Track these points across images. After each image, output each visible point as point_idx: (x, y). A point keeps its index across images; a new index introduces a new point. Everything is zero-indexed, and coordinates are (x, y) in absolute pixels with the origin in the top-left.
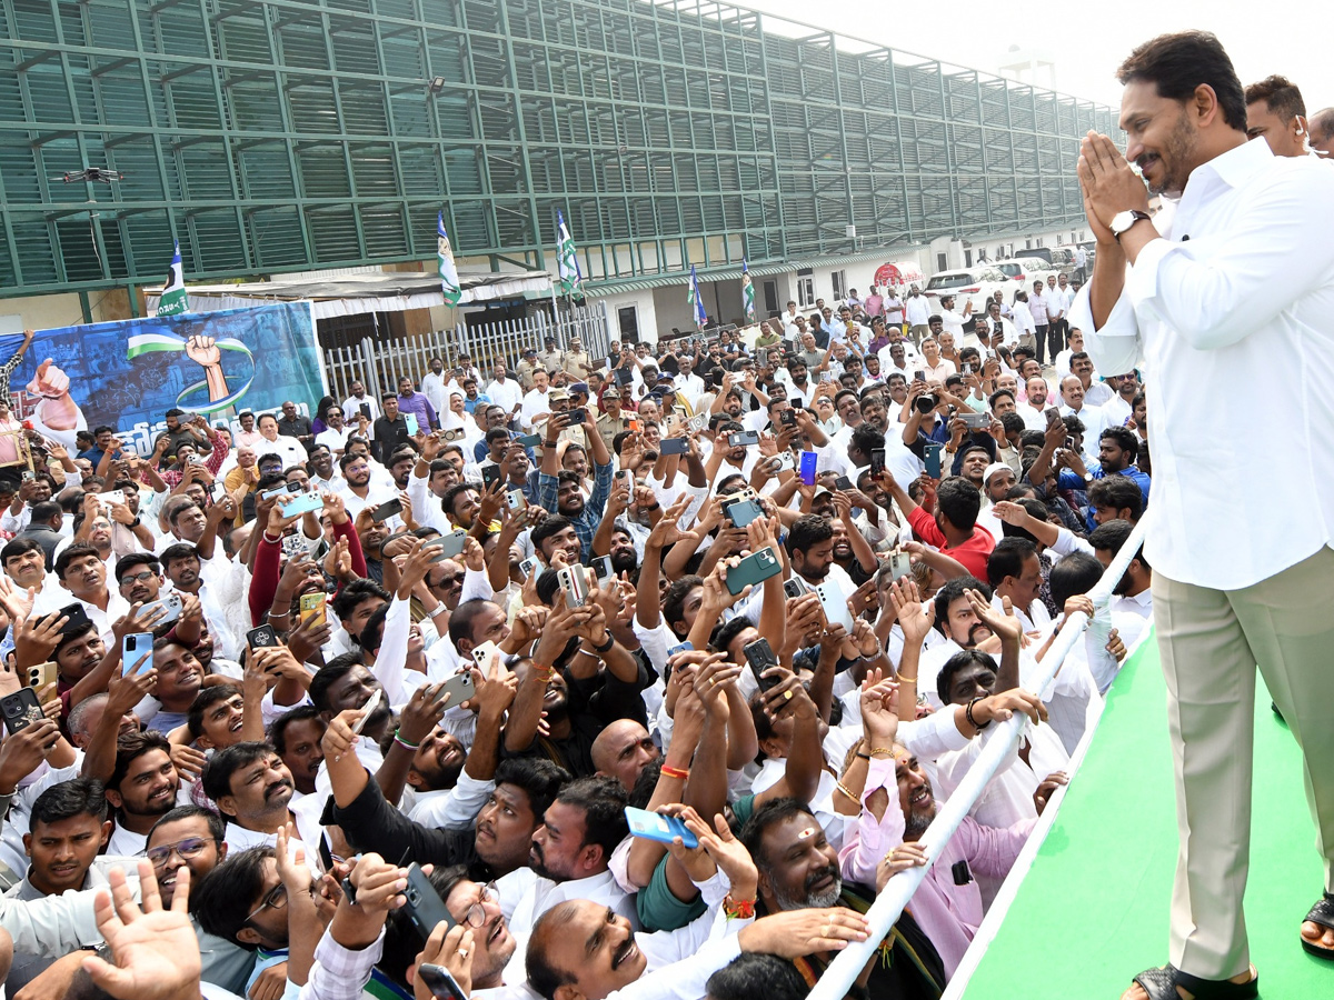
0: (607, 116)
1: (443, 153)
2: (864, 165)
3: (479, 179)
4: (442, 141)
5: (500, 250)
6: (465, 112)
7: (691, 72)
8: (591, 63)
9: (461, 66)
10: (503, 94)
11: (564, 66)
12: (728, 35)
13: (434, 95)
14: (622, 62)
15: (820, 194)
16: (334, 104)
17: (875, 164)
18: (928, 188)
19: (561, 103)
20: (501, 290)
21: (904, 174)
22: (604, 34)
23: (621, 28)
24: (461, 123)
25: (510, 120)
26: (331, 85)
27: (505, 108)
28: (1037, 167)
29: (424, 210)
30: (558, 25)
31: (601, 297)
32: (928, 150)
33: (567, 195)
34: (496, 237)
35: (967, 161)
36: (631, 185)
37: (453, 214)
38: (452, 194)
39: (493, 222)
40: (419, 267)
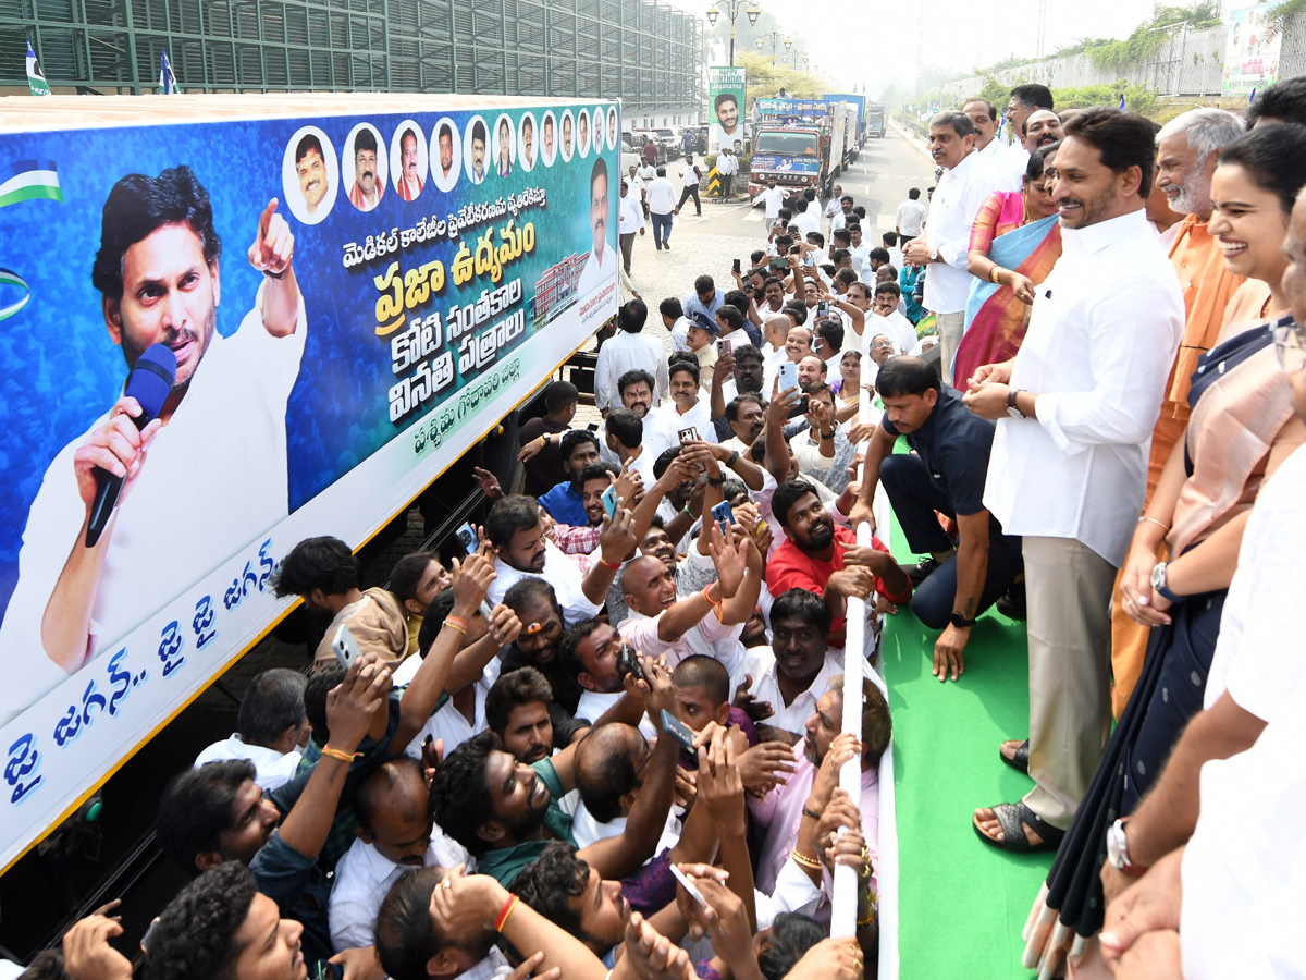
2: (468, 38)
3: (70, 6)
15: (426, 60)
17: (479, 38)
18: (525, 65)
21: (506, 51)
28: (619, 57)
32: (527, 30)
33: (169, 34)
34: (87, 68)
35: (560, 45)
36: (239, 30)
37: (39, 40)
38: (39, 18)
39: (85, 53)
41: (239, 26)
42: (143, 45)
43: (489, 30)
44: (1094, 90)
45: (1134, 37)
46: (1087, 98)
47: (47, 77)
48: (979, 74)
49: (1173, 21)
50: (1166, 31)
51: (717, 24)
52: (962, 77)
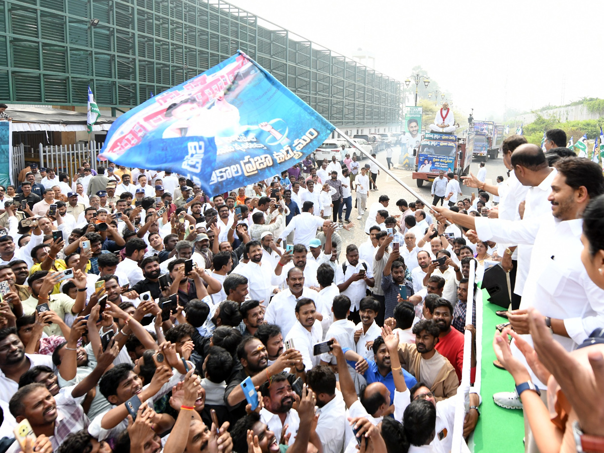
0: (180, 50)
1: (94, 55)
3: (111, 70)
4: (94, 50)
5: (118, 106)
6: (108, 37)
7: (222, 37)
8: (175, 25)
9: (109, 15)
10: (129, 32)
11: (162, 24)
12: (242, 23)
13: (92, 27)
14: (190, 27)
16: (37, 22)
17: (299, 89)
18: (320, 102)
19: (158, 41)
21: (311, 96)
22: (183, 13)
23: (191, 11)
24: (105, 42)
25: (131, 45)
26: (36, 13)
27: (129, 39)
28: (364, 99)
29: (79, 82)
30: (161, 4)
32: (321, 87)
33: (155, 84)
34: (116, 99)
35: (337, 93)
37: (95, 86)
38: (96, 76)
39: (116, 92)
40: (73, 109)
42: (143, 89)
43: (304, 86)
44: (588, 122)
46: (585, 126)
47: (97, 103)
48: (533, 113)
51: (409, 86)
52: (525, 113)
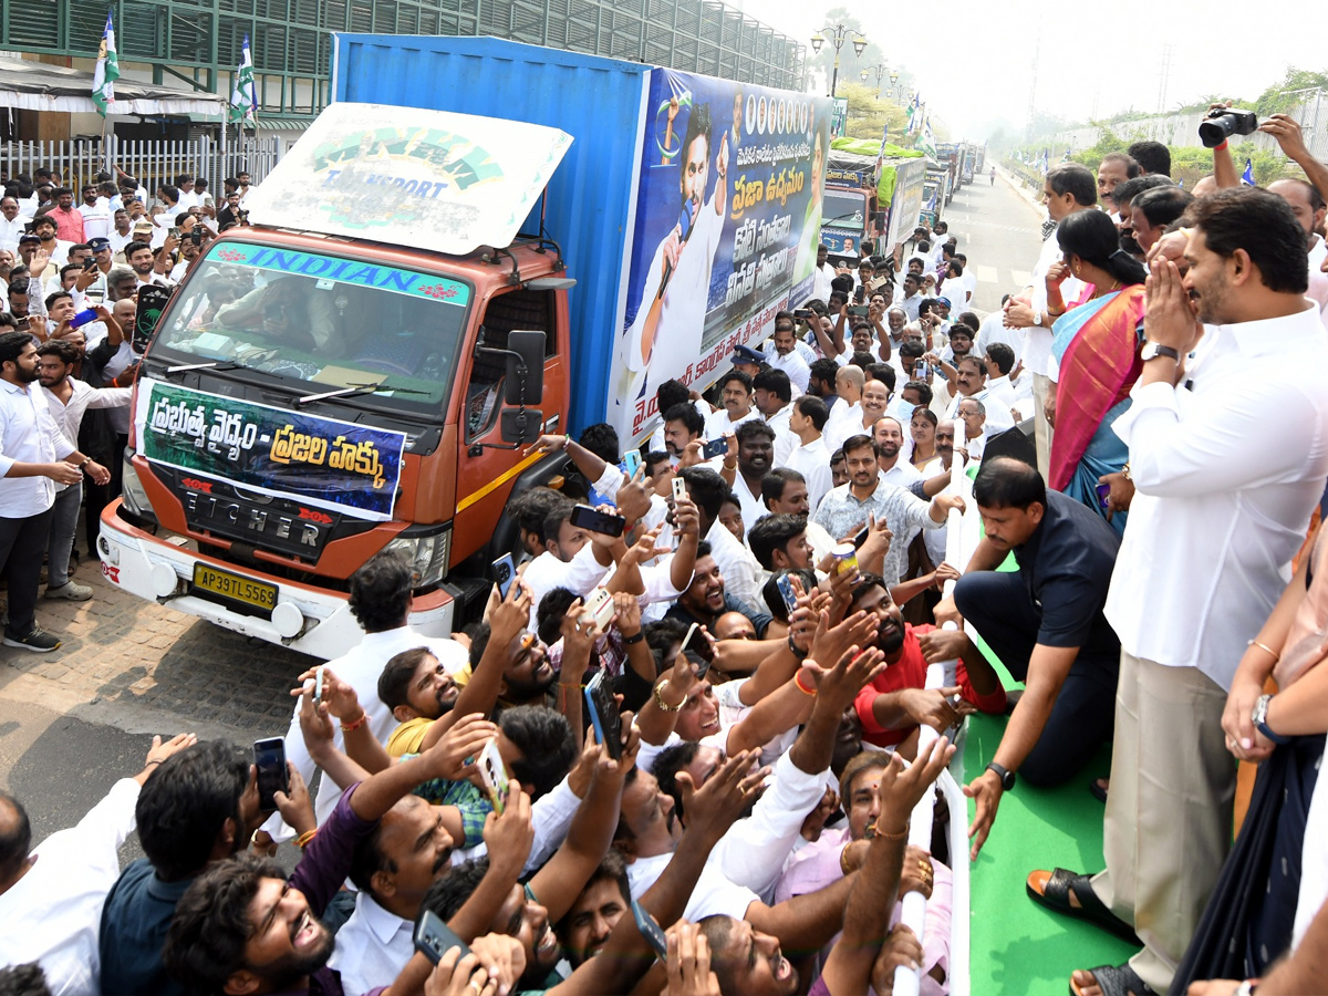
5: (170, 62)
20: (166, 108)
29: (86, 3)
31: (275, 131)
32: (621, 43)
33: (254, 17)
34: (166, 46)
36: (326, 20)
37: (121, 14)
39: (166, 31)
40: (68, 63)
41: (326, 16)
42: (226, 27)
43: (583, 39)
45: (1264, 99)
48: (1095, 125)
49: (1307, 86)
50: (1298, 95)
51: (820, 52)
52: (1076, 126)
